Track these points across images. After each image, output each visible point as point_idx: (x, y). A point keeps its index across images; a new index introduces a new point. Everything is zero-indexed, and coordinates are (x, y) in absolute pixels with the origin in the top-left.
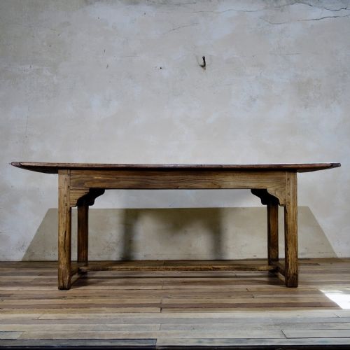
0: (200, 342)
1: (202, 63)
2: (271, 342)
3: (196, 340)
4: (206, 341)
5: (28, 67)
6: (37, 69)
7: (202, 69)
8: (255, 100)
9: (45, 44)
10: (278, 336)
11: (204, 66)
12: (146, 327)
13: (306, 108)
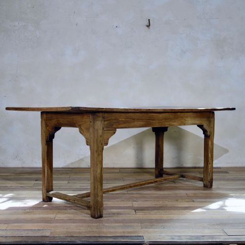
0: (173, 239)
1: (147, 23)
2: (219, 238)
3: (170, 237)
4: (176, 237)
5: (17, 24)
6: (24, 26)
7: (147, 28)
8: (185, 53)
9: (29, 6)
10: (222, 234)
11: (148, 26)
12: (131, 226)
13: (222, 59)
